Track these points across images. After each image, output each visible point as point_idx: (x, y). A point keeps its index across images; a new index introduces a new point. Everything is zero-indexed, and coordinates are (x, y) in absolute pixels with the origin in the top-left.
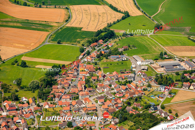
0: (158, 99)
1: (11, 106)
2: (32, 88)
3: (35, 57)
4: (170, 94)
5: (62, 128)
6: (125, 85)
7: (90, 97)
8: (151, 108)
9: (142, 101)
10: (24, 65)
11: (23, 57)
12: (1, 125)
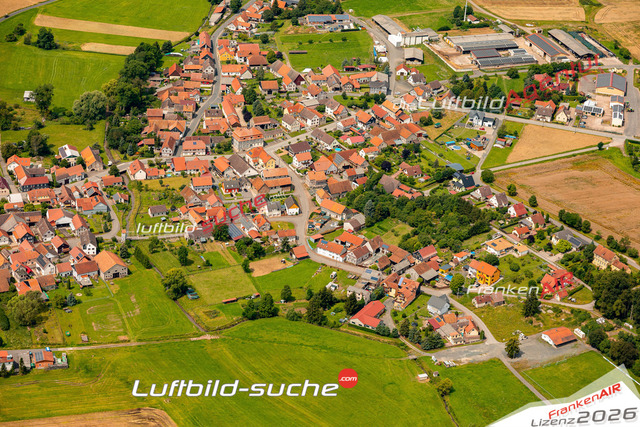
0: (470, 150)
1: (32, 175)
2: (86, 116)
3: (74, 17)
4: (501, 135)
5: (198, 242)
6: (365, 107)
7: (265, 144)
8: (455, 180)
9: (422, 159)
10: (47, 41)
11: (39, 16)
12: (10, 233)
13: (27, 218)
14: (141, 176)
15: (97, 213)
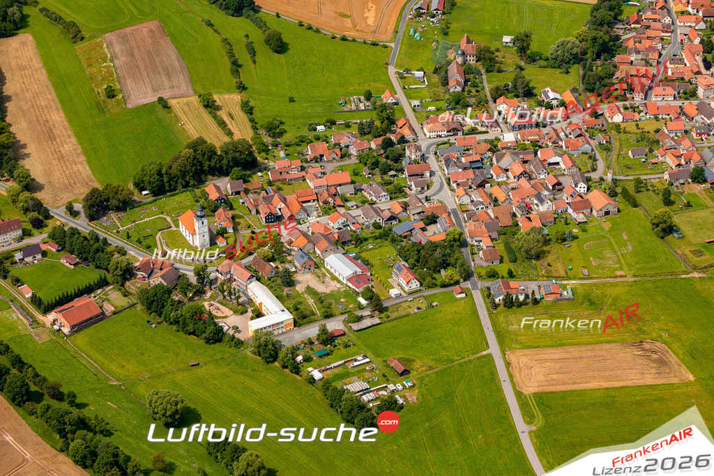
2: (562, 61)
5: (677, 184)
12: (507, 170)
13: (521, 156)
14: (618, 118)
15: (583, 153)
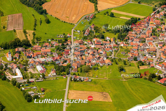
1: (98, 42)
2: (115, 31)
3: (121, 11)
5: (130, 60)
7: (153, 42)
10: (112, 15)
11: (113, 10)
12: (89, 53)
13: (94, 51)
14: (122, 45)
15: (110, 52)
